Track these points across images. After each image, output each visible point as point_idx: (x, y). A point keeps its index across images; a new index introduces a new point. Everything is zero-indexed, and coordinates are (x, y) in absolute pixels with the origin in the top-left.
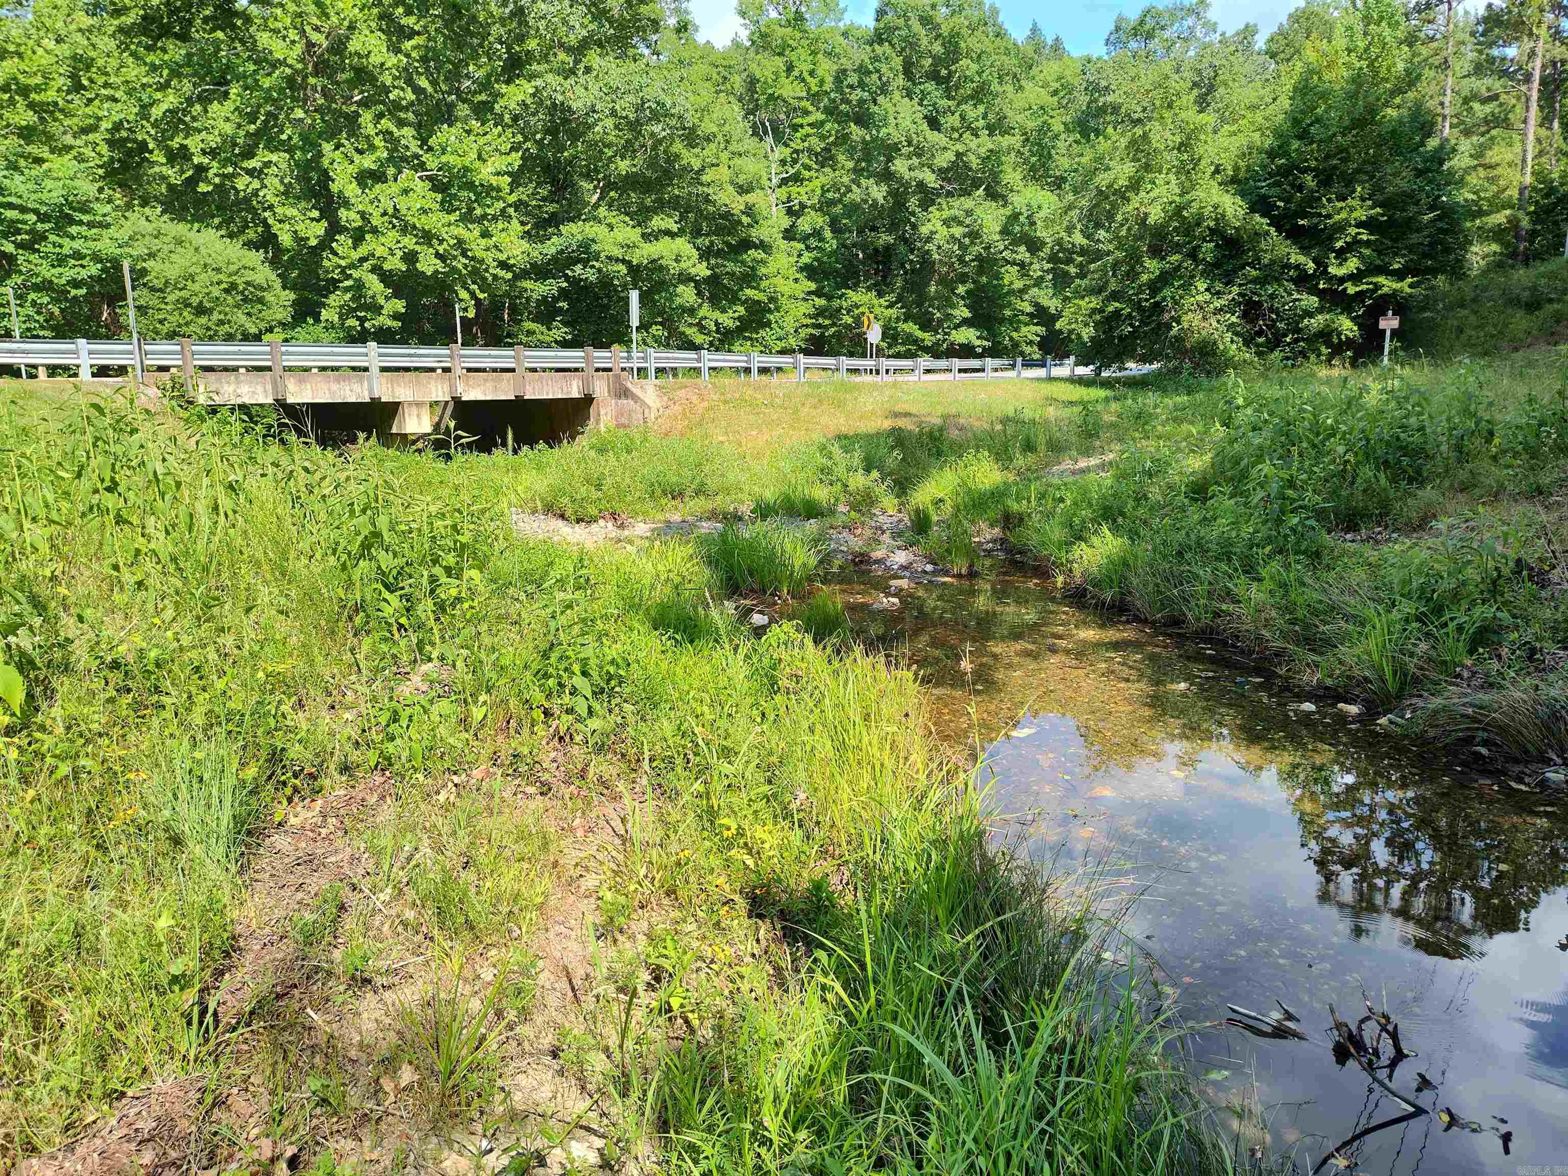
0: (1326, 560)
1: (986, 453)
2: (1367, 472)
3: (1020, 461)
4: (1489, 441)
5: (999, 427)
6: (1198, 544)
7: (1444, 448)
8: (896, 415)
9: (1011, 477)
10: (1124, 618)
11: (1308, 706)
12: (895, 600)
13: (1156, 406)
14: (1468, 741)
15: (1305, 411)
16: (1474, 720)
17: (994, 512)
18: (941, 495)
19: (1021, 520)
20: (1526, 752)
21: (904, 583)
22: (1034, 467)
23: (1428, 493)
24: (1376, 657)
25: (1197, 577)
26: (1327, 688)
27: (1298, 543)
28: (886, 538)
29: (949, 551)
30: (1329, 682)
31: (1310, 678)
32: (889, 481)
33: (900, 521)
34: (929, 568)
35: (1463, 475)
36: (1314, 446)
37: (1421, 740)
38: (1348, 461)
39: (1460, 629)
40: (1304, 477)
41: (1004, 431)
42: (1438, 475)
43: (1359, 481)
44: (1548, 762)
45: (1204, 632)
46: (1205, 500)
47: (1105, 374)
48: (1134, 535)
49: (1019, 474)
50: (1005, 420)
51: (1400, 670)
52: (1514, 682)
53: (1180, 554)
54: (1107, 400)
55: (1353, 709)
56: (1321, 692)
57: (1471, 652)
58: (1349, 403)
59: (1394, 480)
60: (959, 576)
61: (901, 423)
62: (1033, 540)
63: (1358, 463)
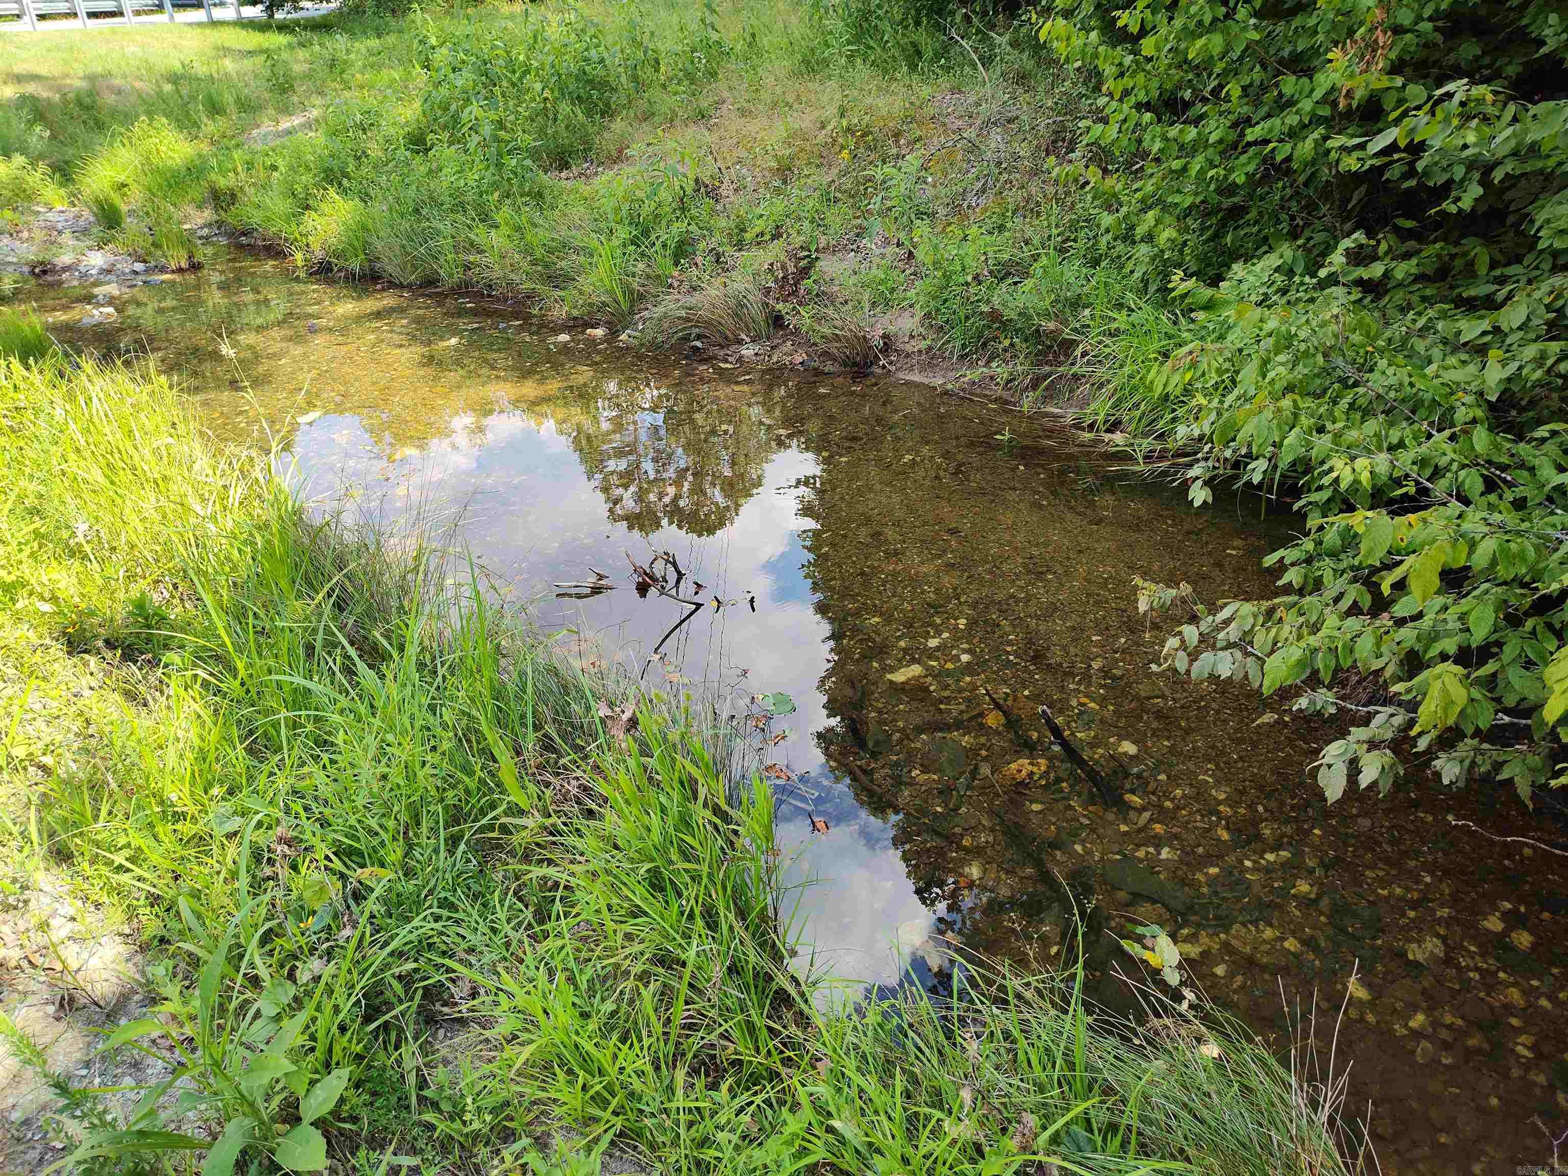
0: (549, 199)
1: (164, 120)
2: (565, 108)
3: (209, 127)
4: (657, 70)
5: (168, 88)
6: (431, 198)
7: (623, 79)
8: (19, 79)
9: (205, 148)
10: (379, 287)
11: (564, 337)
12: (110, 310)
13: (348, 52)
14: (686, 339)
15: (497, 47)
16: (687, 320)
17: (197, 192)
18: (122, 178)
19: (233, 196)
20: (726, 338)
21: (112, 289)
22: (229, 133)
23: (618, 125)
24: (607, 281)
25: (439, 233)
26: (575, 319)
27: (521, 186)
28: (66, 238)
29: (156, 245)
30: (575, 313)
31: (559, 313)
32: (42, 166)
33: (78, 217)
34: (139, 267)
35: (642, 104)
36: (514, 85)
37: (654, 345)
38: (546, 99)
39: (664, 246)
40: (512, 118)
41: (178, 91)
42: (624, 106)
43: (560, 117)
44: (740, 342)
45: (460, 288)
46: (427, 150)
47: (279, 15)
48: (365, 198)
49: (212, 143)
50: (174, 79)
51: (628, 290)
52: (709, 283)
53: (417, 211)
54: (290, 46)
55: (599, 332)
56: (571, 323)
57: (676, 264)
58: (535, 37)
59: (589, 114)
60: (180, 270)
61: (30, 88)
62: (256, 218)
63: (556, 99)
